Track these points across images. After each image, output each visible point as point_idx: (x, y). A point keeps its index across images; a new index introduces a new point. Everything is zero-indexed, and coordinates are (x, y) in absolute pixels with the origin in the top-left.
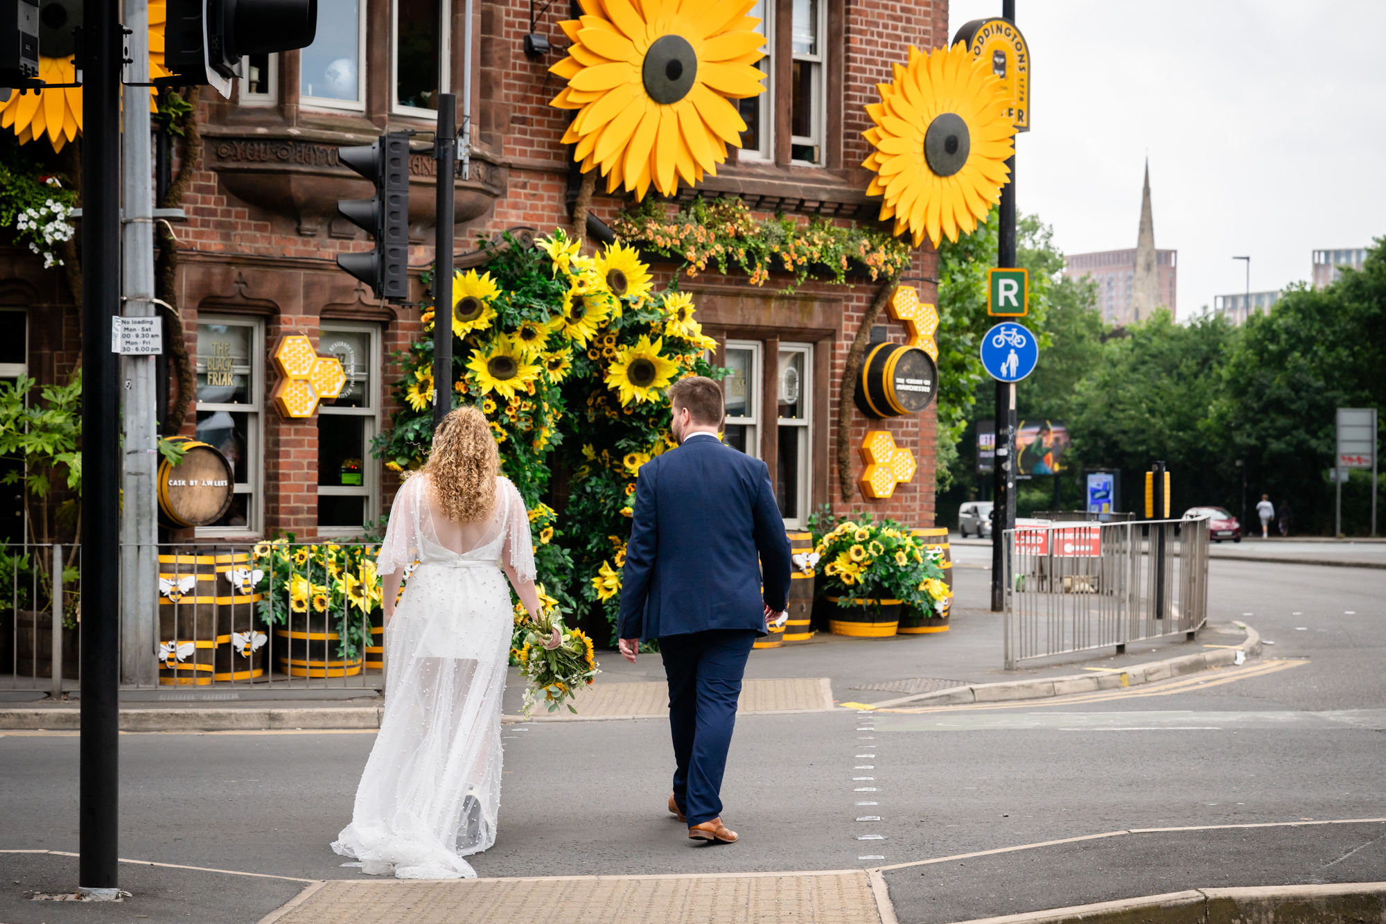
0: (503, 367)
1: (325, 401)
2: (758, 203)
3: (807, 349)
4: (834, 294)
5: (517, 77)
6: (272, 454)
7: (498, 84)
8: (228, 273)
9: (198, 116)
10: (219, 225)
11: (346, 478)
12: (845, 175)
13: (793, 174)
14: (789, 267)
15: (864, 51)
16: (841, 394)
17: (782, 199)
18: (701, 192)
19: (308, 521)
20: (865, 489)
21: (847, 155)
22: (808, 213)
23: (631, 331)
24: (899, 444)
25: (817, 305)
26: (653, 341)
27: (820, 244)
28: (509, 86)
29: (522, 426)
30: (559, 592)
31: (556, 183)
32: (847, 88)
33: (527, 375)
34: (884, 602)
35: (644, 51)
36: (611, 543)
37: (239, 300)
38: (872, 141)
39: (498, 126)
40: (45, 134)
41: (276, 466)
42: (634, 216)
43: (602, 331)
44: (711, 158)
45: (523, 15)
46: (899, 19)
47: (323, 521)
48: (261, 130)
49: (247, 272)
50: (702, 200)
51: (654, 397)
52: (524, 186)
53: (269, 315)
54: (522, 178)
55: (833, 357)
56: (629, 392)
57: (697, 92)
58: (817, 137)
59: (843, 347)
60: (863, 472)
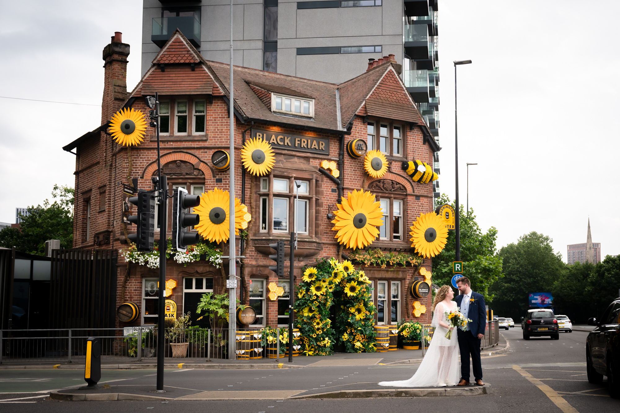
0: (318, 289)
1: (279, 297)
2: (385, 249)
3: (399, 283)
4: (404, 270)
5: (325, 223)
6: (267, 308)
7: (321, 225)
8: (257, 269)
9: (250, 235)
10: (255, 258)
11: (286, 314)
12: (407, 242)
13: (394, 242)
14: (391, 264)
15: (411, 214)
16: (407, 293)
17: (391, 248)
18: (370, 247)
19: (276, 323)
20: (413, 315)
21: (407, 238)
22: (397, 251)
23: (350, 280)
24: (422, 304)
25: (400, 272)
26: (355, 282)
27: (400, 259)
28: (323, 225)
29: (322, 302)
30: (332, 339)
31: (335, 246)
32: (407, 222)
33: (324, 290)
34: (414, 341)
35: (354, 217)
36: (346, 328)
37: (260, 275)
38: (411, 235)
39: (321, 234)
40: (215, 241)
41: (268, 311)
42: (353, 253)
43: (342, 280)
44: (371, 240)
45: (327, 210)
46: (420, 206)
47: (279, 323)
48: (264, 238)
49: (261, 268)
50: (370, 249)
51: (355, 295)
52: (327, 248)
53: (267, 278)
54: (327, 246)
55: (405, 284)
56: (350, 294)
57: (367, 225)
58: (401, 234)
59: (407, 282)
60: (413, 311)
